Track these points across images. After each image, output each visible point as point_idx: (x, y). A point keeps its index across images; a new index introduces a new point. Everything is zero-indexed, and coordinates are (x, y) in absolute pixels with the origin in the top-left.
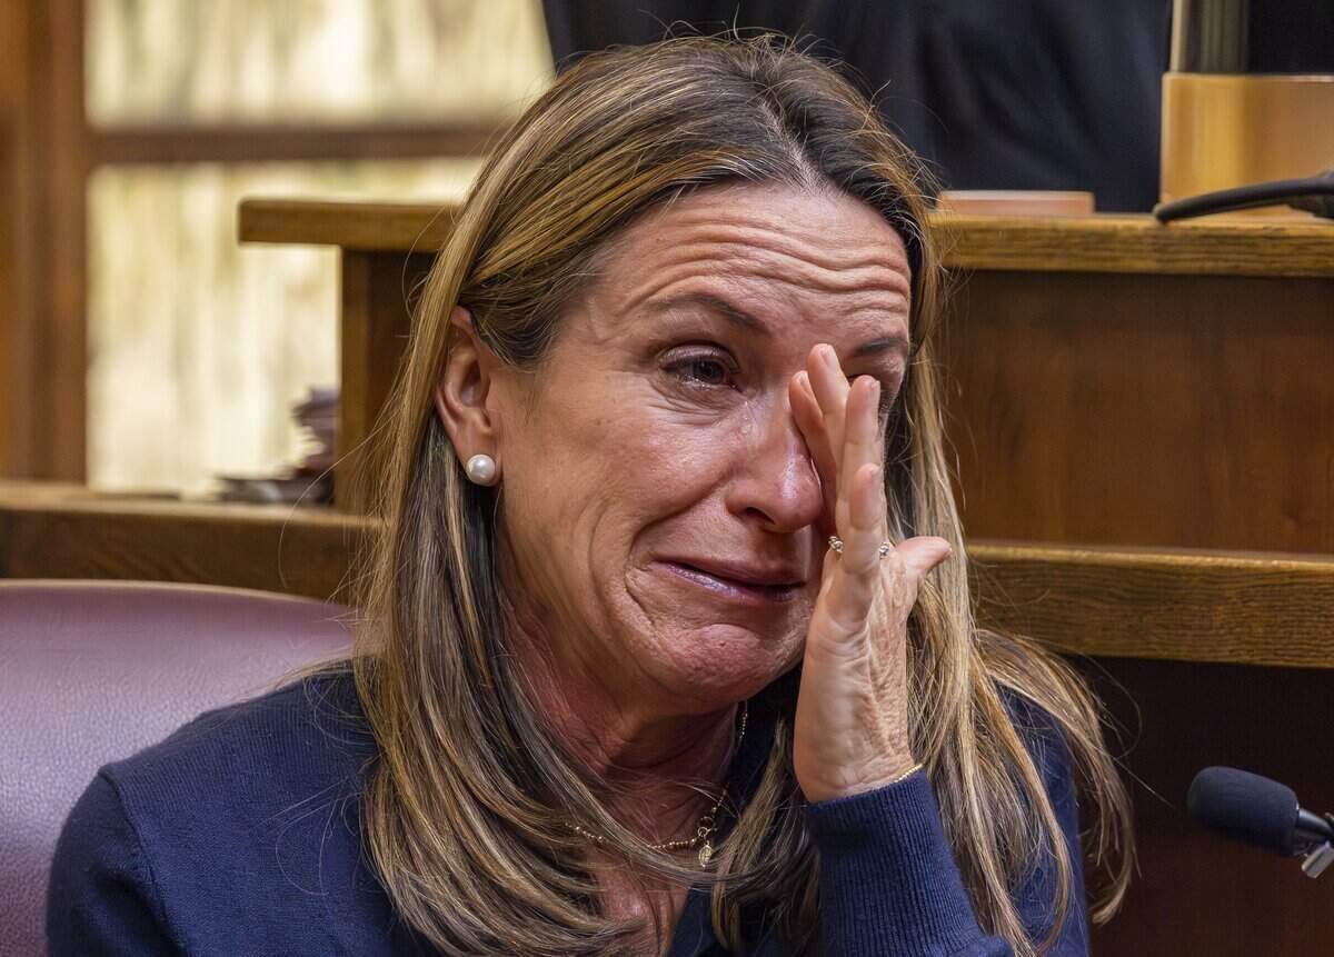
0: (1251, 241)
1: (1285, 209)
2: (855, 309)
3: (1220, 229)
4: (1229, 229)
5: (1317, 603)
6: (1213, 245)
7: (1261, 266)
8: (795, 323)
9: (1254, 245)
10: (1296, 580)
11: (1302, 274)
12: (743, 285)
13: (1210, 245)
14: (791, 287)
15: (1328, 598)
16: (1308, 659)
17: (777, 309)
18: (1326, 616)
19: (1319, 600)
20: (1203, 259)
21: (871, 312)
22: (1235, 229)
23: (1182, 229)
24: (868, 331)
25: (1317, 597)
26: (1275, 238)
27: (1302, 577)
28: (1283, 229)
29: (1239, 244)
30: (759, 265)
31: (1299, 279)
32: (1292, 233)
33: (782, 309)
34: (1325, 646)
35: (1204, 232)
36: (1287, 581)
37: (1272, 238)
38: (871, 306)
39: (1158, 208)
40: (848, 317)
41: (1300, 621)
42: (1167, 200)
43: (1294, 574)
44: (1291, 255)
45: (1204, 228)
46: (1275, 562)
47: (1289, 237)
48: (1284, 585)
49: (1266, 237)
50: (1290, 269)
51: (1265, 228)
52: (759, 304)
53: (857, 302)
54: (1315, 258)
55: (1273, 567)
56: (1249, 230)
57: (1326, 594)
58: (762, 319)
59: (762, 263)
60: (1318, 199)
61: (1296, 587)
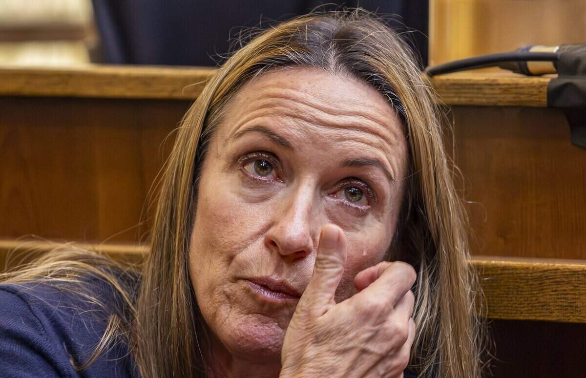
0: (479, 87)
1: (497, 69)
2: (344, 139)
3: (462, 80)
4: (466, 80)
5: (517, 284)
6: (459, 89)
7: (484, 100)
8: (307, 143)
9: (480, 89)
10: (504, 272)
11: (507, 104)
12: (279, 121)
13: (456, 89)
14: (306, 123)
15: (522, 281)
16: (512, 315)
17: (296, 135)
18: (521, 291)
19: (517, 282)
20: (454, 97)
21: (355, 143)
22: (470, 80)
23: (441, 80)
24: (352, 152)
25: (516, 280)
26: (492, 85)
27: (508, 270)
28: (496, 80)
29: (473, 88)
30: (289, 110)
31: (505, 107)
32: (502, 82)
33: (299, 135)
34: (521, 308)
35: (452, 82)
36: (499, 272)
37: (490, 85)
38: (355, 139)
39: (428, 69)
40: (339, 143)
41: (507, 294)
42: (433, 64)
43: (504, 268)
44: (500, 94)
45: (454, 80)
46: (493, 262)
47: (498, 84)
48: (499, 274)
49: (486, 84)
50: (500, 101)
51: (486, 80)
52: (287, 132)
53: (346, 136)
54: (514, 95)
55: (493, 264)
56: (478, 81)
57: (521, 279)
58: (288, 140)
59: (291, 109)
60: (515, 64)
61: (503, 276)
